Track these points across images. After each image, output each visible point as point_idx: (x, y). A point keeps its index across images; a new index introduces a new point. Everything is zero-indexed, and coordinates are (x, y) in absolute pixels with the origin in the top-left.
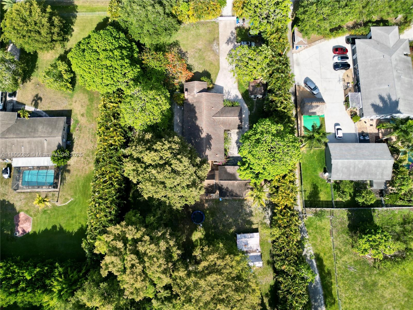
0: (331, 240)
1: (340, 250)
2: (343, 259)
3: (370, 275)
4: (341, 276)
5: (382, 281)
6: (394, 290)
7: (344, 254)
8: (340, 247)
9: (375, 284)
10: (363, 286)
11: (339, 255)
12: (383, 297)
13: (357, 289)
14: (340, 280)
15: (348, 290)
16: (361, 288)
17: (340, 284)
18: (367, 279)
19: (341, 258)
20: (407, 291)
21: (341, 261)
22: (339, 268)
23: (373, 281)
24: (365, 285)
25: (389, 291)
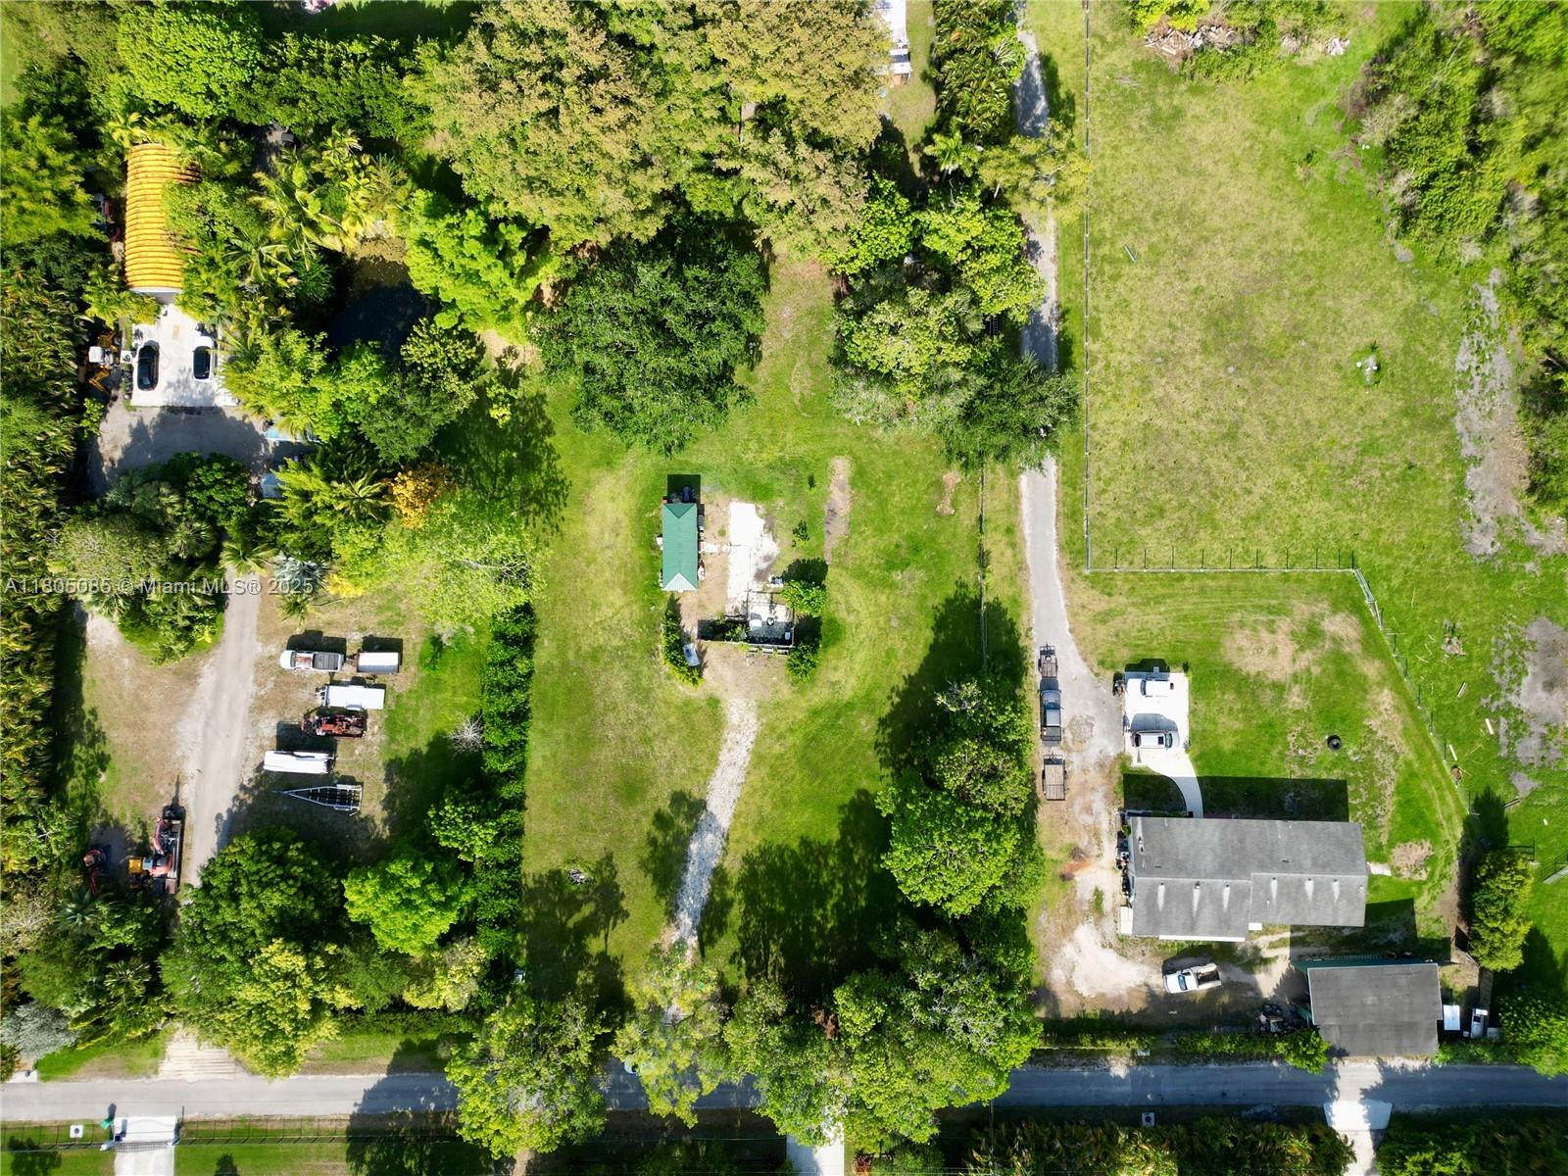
0: (1083, 17)
1: (1103, 40)
2: (1106, 60)
3: (1170, 95)
4: (1098, 98)
5: (1197, 106)
6: (1222, 126)
7: (1112, 47)
8: (1103, 33)
9: (1177, 114)
10: (1148, 118)
11: (1099, 50)
12: (1193, 140)
13: (1135, 127)
14: (1095, 108)
15: (1111, 128)
16: (1144, 123)
17: (1095, 115)
18: (1160, 103)
19: (1101, 57)
20: (1252, 127)
21: (1102, 64)
22: (1097, 79)
23: (1176, 107)
24: (1154, 118)
25: (1210, 128)
